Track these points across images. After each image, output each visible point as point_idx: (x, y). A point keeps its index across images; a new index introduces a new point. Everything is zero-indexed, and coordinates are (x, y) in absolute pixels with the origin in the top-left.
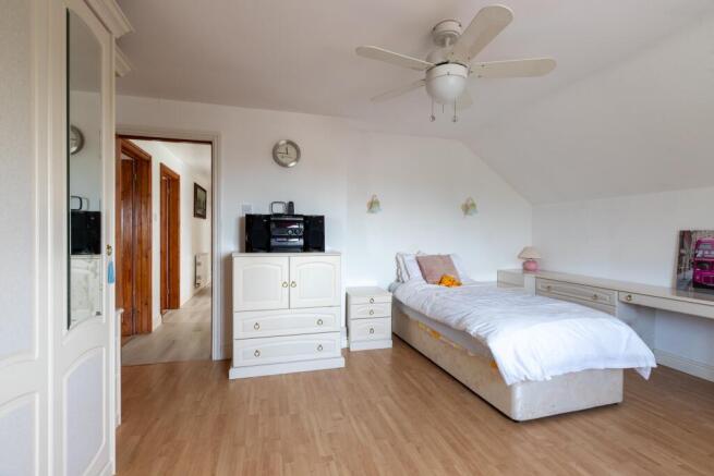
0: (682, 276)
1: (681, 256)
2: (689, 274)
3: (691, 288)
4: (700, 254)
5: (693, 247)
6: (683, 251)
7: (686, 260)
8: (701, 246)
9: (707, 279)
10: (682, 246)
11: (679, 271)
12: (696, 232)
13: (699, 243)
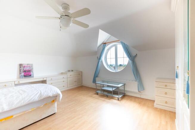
0: (21, 75)
1: (20, 70)
2: (23, 74)
3: (24, 77)
4: (25, 69)
5: (23, 68)
6: (21, 69)
7: (22, 71)
8: (25, 67)
9: (27, 74)
10: (20, 68)
11: (20, 74)
12: (23, 64)
13: (24, 67)
